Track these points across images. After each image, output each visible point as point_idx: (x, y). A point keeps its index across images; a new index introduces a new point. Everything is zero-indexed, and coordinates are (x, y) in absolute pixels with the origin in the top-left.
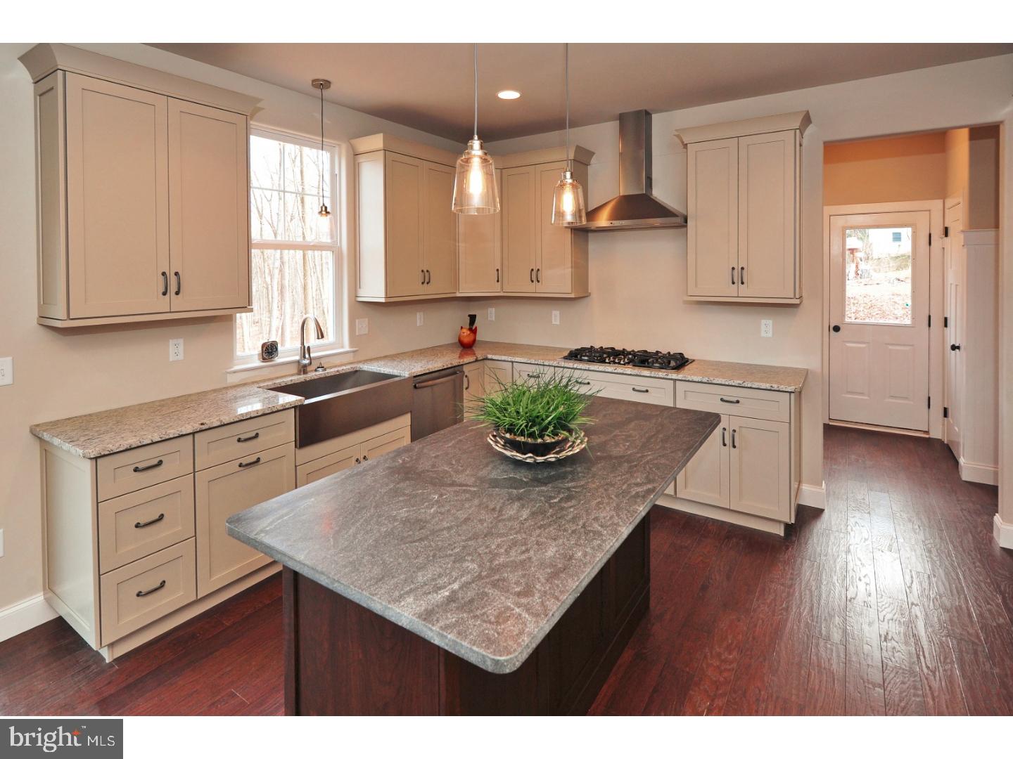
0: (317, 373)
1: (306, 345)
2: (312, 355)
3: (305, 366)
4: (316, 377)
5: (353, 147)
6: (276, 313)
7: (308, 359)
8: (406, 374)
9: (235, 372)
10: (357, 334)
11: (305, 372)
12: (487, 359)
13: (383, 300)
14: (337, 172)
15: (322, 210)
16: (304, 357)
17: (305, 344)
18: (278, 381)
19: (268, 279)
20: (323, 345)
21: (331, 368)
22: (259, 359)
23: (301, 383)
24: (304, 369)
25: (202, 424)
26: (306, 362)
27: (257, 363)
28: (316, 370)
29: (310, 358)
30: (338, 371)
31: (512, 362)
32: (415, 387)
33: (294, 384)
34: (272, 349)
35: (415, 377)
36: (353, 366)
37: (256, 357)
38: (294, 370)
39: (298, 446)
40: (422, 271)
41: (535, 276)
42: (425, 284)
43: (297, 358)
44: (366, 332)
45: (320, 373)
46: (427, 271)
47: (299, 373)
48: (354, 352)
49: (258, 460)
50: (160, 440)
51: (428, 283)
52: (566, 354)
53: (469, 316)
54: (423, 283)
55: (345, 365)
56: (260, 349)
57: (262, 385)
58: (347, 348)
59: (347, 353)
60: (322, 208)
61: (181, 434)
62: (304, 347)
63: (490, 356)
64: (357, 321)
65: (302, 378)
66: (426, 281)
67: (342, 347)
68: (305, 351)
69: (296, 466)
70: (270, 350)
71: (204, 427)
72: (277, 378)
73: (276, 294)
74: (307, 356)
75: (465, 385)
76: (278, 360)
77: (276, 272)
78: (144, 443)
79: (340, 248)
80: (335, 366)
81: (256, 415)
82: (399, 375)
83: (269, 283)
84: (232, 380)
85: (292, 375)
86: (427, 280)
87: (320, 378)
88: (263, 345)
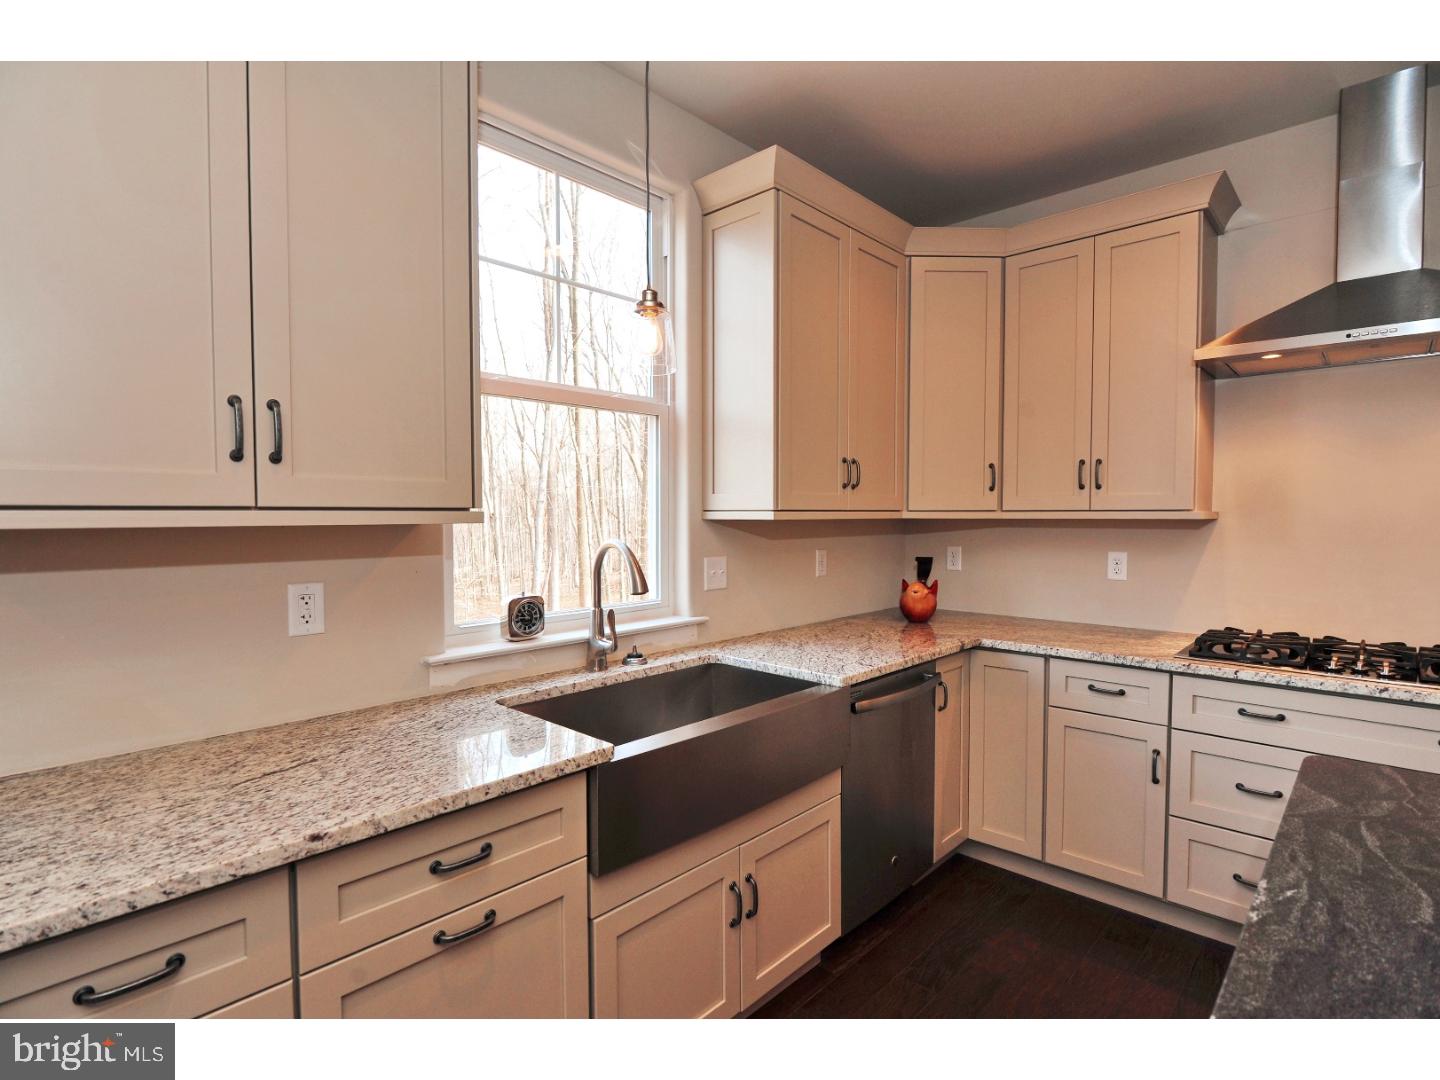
0: (628, 669)
1: (606, 606)
2: (619, 629)
3: (603, 652)
4: (627, 679)
5: (699, 197)
6: (541, 565)
7: (609, 639)
8: (836, 681)
9: (447, 664)
10: (706, 588)
11: (603, 666)
12: (979, 647)
13: (770, 516)
14: (667, 252)
15: (645, 299)
16: (601, 633)
17: (603, 605)
18: (544, 686)
19: (531, 520)
20: (643, 609)
21: (656, 655)
22: (503, 634)
23: (596, 691)
24: (598, 660)
25: (315, 838)
26: (607, 644)
27: (500, 644)
28: (625, 662)
29: (615, 636)
30: (671, 665)
31: (1047, 658)
32: (853, 709)
33: (580, 693)
34: (531, 616)
35: (853, 686)
36: (704, 653)
37: (498, 631)
38: (578, 659)
39: (596, 868)
40: (845, 461)
41: (1090, 474)
42: (849, 488)
43: (585, 634)
44: (723, 585)
45: (635, 669)
46: (854, 462)
47: (589, 668)
48: (700, 624)
49: (491, 915)
50: (163, 899)
51: (854, 487)
52: (1188, 643)
53: (918, 559)
54: (845, 486)
55: (683, 650)
56: (505, 613)
57: (507, 694)
58: (685, 616)
59: (686, 625)
60: (644, 293)
61: (241, 873)
62: (601, 611)
63: (987, 642)
64: (706, 560)
65: (594, 679)
66: (851, 484)
67: (675, 613)
68: (603, 619)
69: (590, 920)
70: (526, 616)
71: (319, 846)
72: (542, 678)
73: (542, 538)
74: (607, 630)
75: (939, 702)
76: (545, 638)
77: (542, 512)
78: (101, 918)
79: (672, 412)
80: (664, 654)
81: (483, 798)
82: (815, 680)
83: (532, 525)
84: (441, 681)
85: (575, 672)
86: (854, 481)
87: (636, 681)
88: (512, 605)
